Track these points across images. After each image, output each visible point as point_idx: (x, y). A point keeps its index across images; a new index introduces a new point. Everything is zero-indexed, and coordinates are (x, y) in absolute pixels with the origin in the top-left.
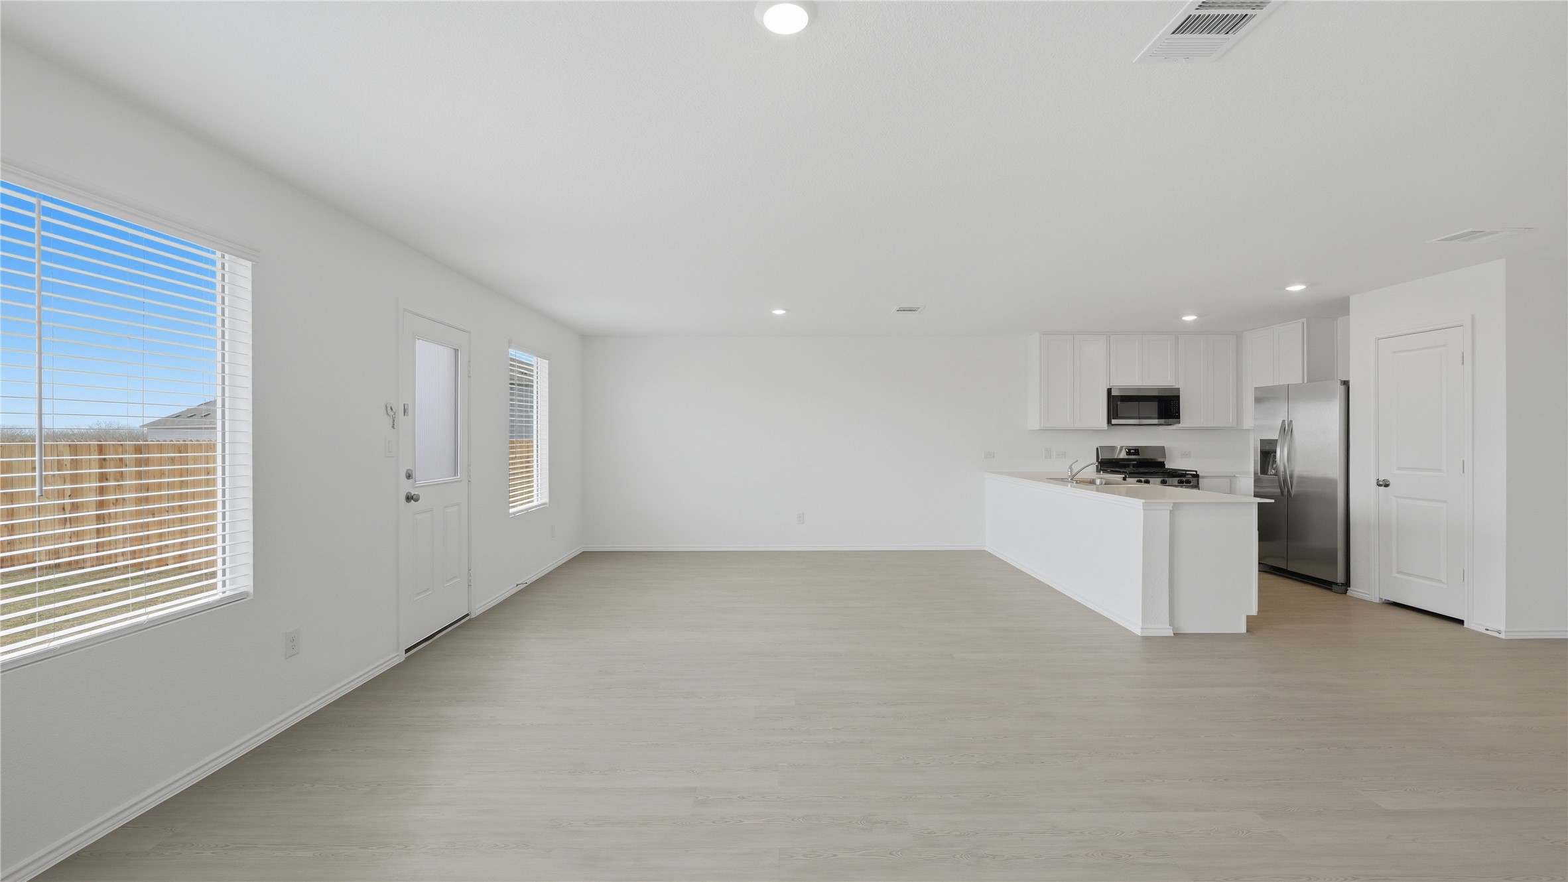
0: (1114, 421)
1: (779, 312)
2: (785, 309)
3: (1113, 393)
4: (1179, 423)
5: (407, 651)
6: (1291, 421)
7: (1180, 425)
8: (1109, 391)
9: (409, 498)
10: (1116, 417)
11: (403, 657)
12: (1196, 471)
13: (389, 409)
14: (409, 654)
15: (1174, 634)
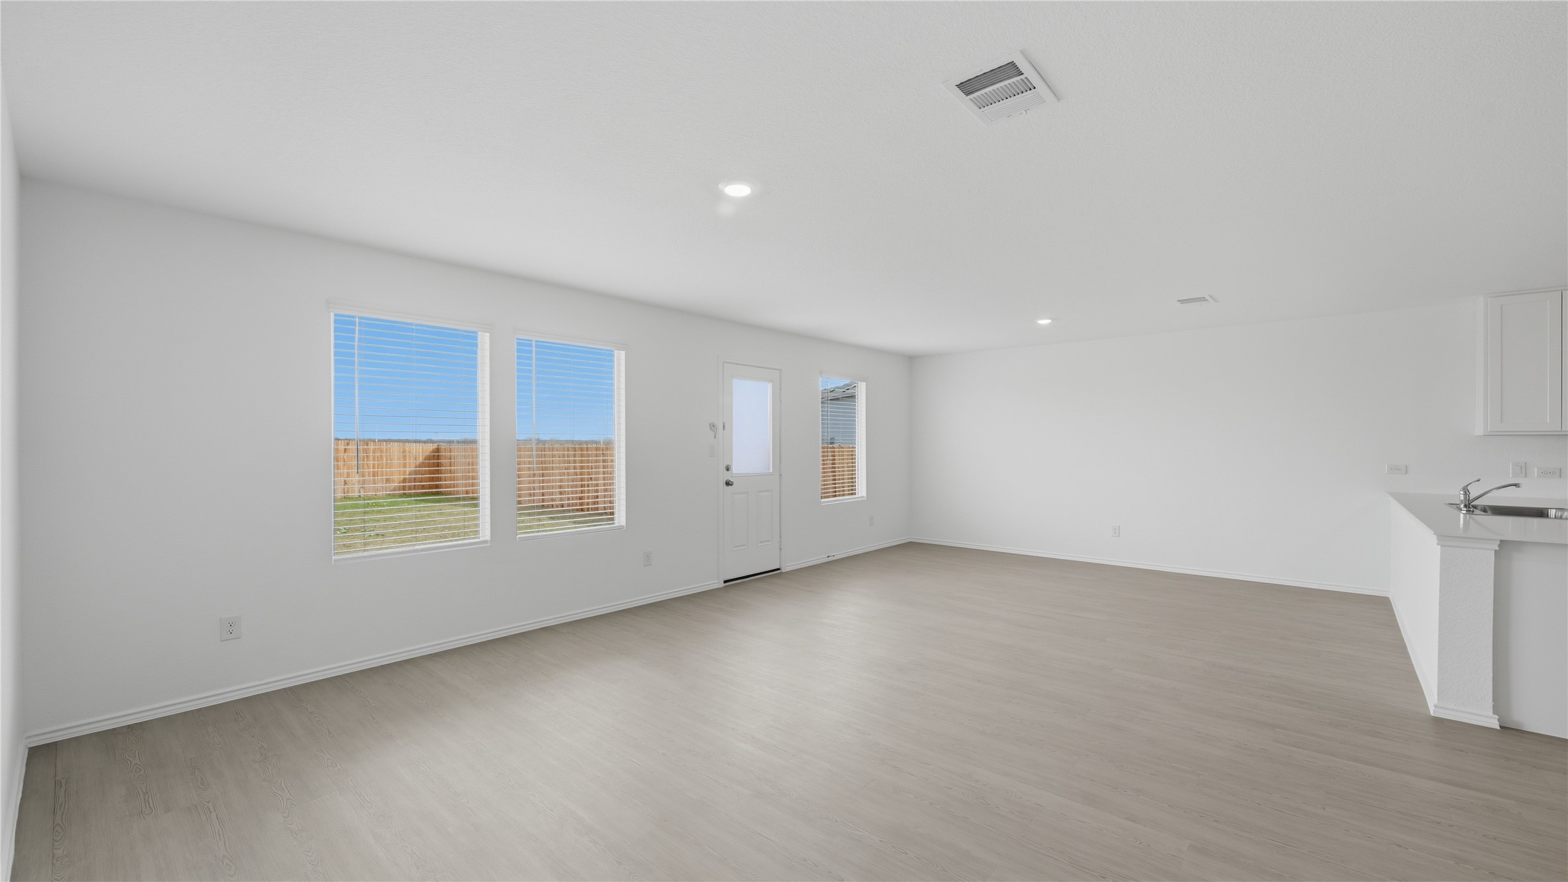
1: (1044, 322)
2: (1050, 319)
5: (725, 582)
9: (728, 483)
11: (723, 585)
13: (713, 426)
14: (725, 584)
15: (1500, 727)
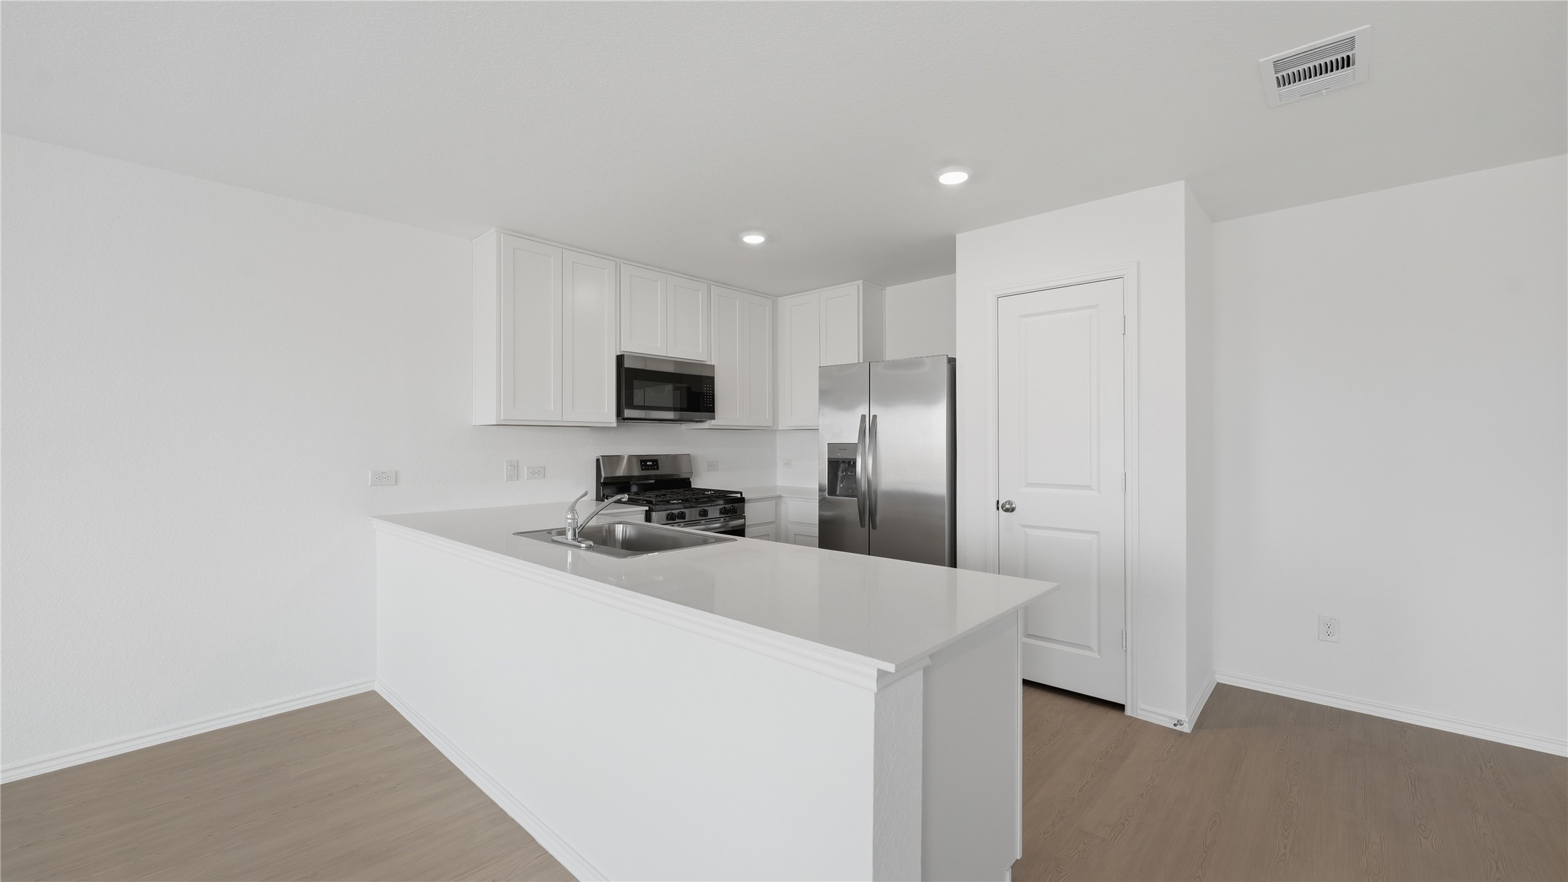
0: (628, 413)
3: (628, 364)
4: (713, 418)
6: (875, 417)
7: (713, 422)
8: (620, 359)
10: (632, 406)
12: (741, 493)
